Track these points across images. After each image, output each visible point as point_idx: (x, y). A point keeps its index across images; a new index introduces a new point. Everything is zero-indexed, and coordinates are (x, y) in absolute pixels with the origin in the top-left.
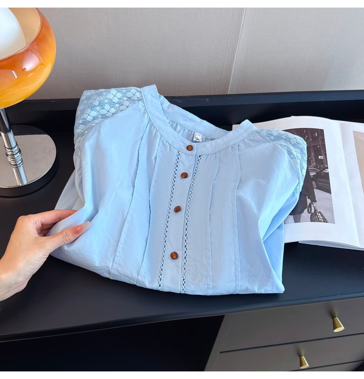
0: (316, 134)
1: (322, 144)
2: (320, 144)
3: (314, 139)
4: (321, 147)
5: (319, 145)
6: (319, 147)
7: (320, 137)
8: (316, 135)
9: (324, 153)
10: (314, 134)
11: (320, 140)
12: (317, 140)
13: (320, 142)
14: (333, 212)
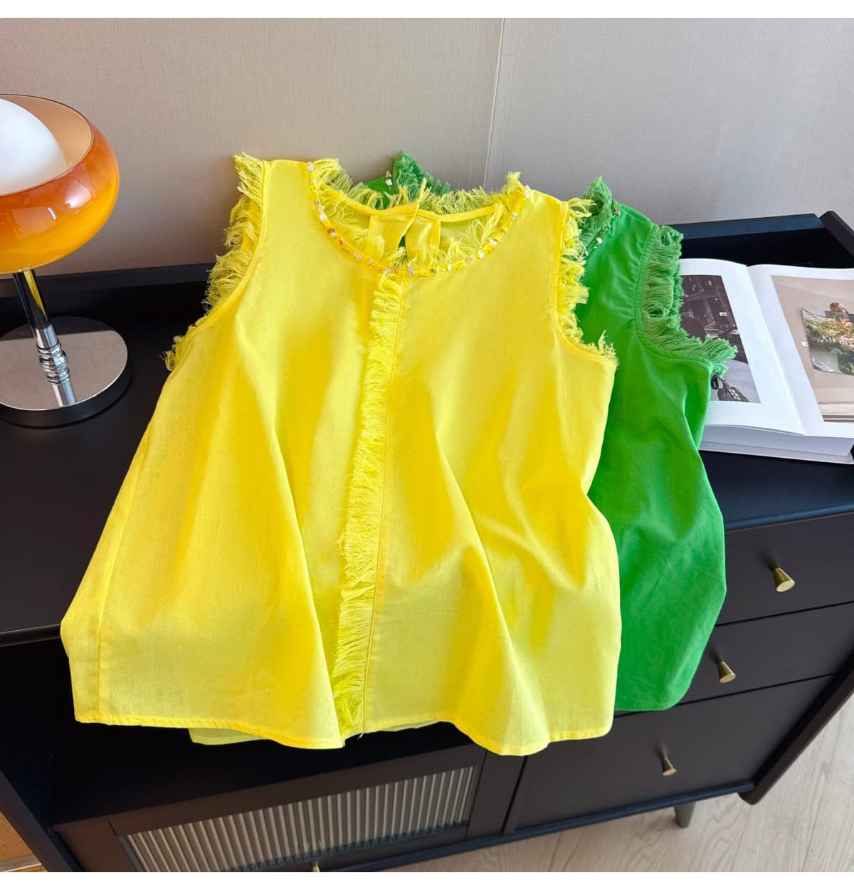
0: (710, 282)
1: (722, 296)
3: (707, 289)
4: (720, 298)
5: (717, 298)
6: (719, 300)
7: (717, 287)
9: (728, 307)
10: (706, 283)
11: (717, 290)
12: (713, 290)
13: (718, 292)
14: (755, 388)
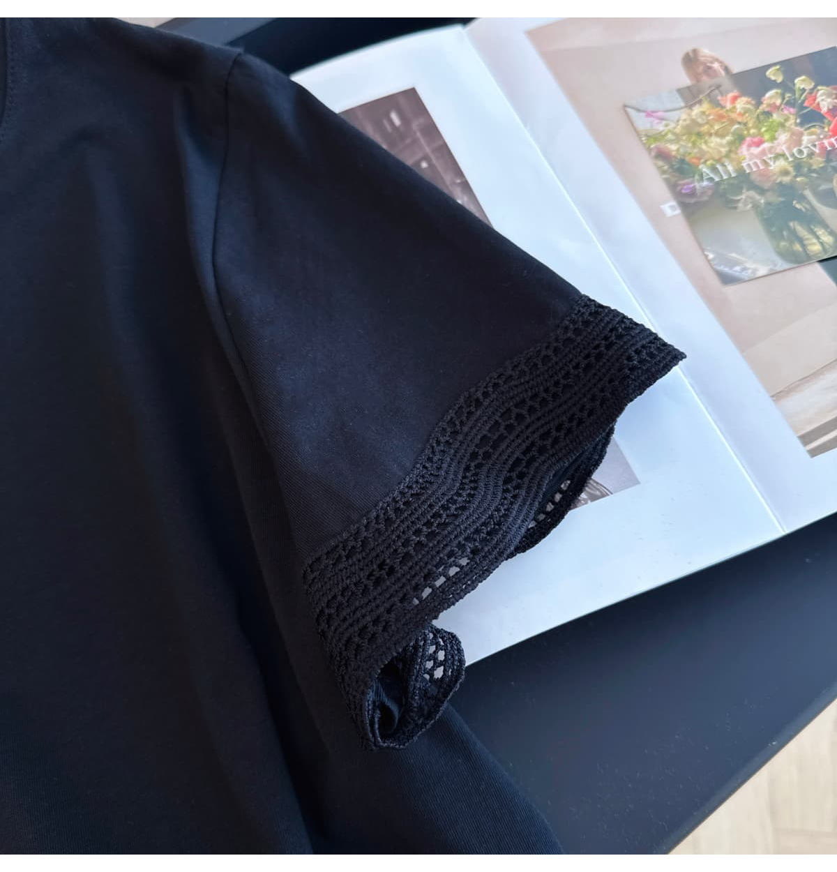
0: (394, 117)
1: (434, 151)
2: (428, 150)
3: (395, 140)
4: (434, 161)
5: (426, 158)
6: (431, 166)
7: (415, 125)
8: (397, 121)
9: (458, 181)
10: (385, 122)
11: (418, 134)
12: (408, 141)
13: (423, 141)
